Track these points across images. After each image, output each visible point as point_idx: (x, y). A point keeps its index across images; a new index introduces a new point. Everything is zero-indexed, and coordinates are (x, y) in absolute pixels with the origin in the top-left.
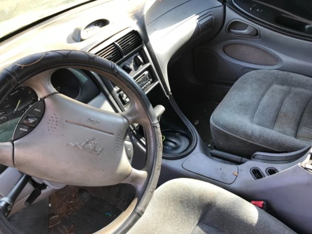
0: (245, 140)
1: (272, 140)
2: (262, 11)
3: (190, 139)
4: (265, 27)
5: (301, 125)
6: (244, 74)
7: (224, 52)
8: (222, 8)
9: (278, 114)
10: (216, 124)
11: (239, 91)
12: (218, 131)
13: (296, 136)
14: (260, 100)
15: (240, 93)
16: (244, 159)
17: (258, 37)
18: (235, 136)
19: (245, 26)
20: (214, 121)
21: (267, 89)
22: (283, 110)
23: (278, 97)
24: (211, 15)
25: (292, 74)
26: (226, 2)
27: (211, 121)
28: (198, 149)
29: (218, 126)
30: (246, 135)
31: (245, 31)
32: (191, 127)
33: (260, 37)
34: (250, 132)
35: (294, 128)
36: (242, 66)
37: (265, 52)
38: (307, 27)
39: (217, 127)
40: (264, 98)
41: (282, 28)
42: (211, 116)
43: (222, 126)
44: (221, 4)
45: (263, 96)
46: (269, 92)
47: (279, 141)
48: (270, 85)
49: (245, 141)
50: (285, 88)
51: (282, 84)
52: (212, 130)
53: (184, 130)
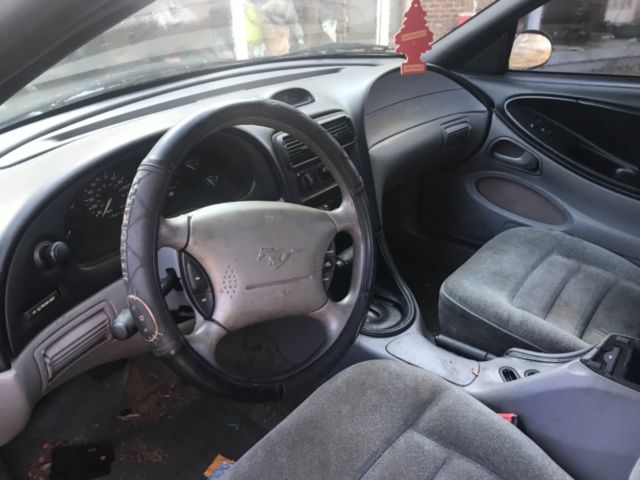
0: (496, 326)
1: (540, 334)
2: (549, 132)
3: (403, 311)
4: (550, 157)
5: (590, 325)
6: (508, 229)
7: (478, 188)
8: (485, 115)
9: (555, 301)
10: (450, 295)
11: (494, 253)
12: (452, 307)
13: (581, 336)
14: (528, 273)
15: (496, 256)
16: (490, 356)
17: (538, 173)
18: (480, 317)
19: (519, 151)
20: (447, 290)
21: (542, 259)
22: (564, 295)
23: (559, 275)
24: (465, 122)
25: (586, 243)
26: (493, 107)
27: (442, 290)
28: (415, 328)
29: (454, 298)
30: (499, 318)
31: (518, 160)
32: (407, 292)
33: (541, 174)
34: (505, 316)
35: (579, 327)
36: (504, 217)
37: (548, 201)
38: (620, 170)
39: (451, 299)
40: (535, 272)
41: (579, 165)
42: (442, 282)
43: (460, 300)
44: (485, 109)
45: (534, 267)
46: (545, 264)
47: (552, 336)
48: (548, 254)
49: (495, 328)
50: (571, 263)
51: (568, 256)
52: (440, 307)
53: (395, 296)
